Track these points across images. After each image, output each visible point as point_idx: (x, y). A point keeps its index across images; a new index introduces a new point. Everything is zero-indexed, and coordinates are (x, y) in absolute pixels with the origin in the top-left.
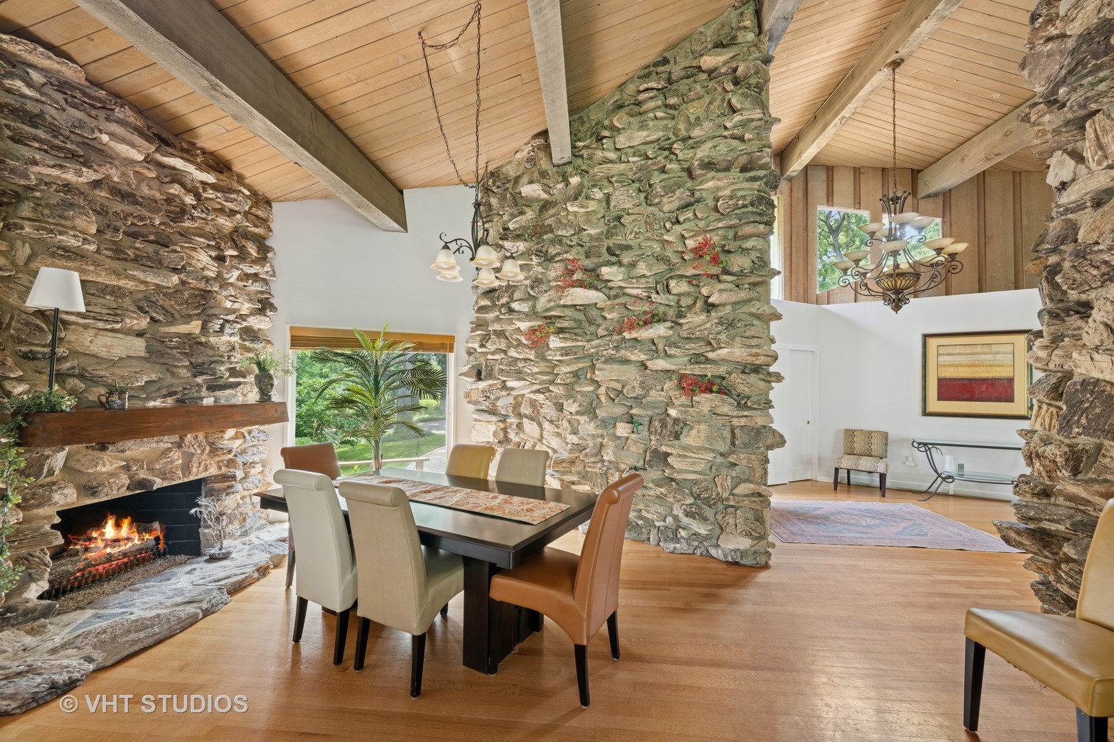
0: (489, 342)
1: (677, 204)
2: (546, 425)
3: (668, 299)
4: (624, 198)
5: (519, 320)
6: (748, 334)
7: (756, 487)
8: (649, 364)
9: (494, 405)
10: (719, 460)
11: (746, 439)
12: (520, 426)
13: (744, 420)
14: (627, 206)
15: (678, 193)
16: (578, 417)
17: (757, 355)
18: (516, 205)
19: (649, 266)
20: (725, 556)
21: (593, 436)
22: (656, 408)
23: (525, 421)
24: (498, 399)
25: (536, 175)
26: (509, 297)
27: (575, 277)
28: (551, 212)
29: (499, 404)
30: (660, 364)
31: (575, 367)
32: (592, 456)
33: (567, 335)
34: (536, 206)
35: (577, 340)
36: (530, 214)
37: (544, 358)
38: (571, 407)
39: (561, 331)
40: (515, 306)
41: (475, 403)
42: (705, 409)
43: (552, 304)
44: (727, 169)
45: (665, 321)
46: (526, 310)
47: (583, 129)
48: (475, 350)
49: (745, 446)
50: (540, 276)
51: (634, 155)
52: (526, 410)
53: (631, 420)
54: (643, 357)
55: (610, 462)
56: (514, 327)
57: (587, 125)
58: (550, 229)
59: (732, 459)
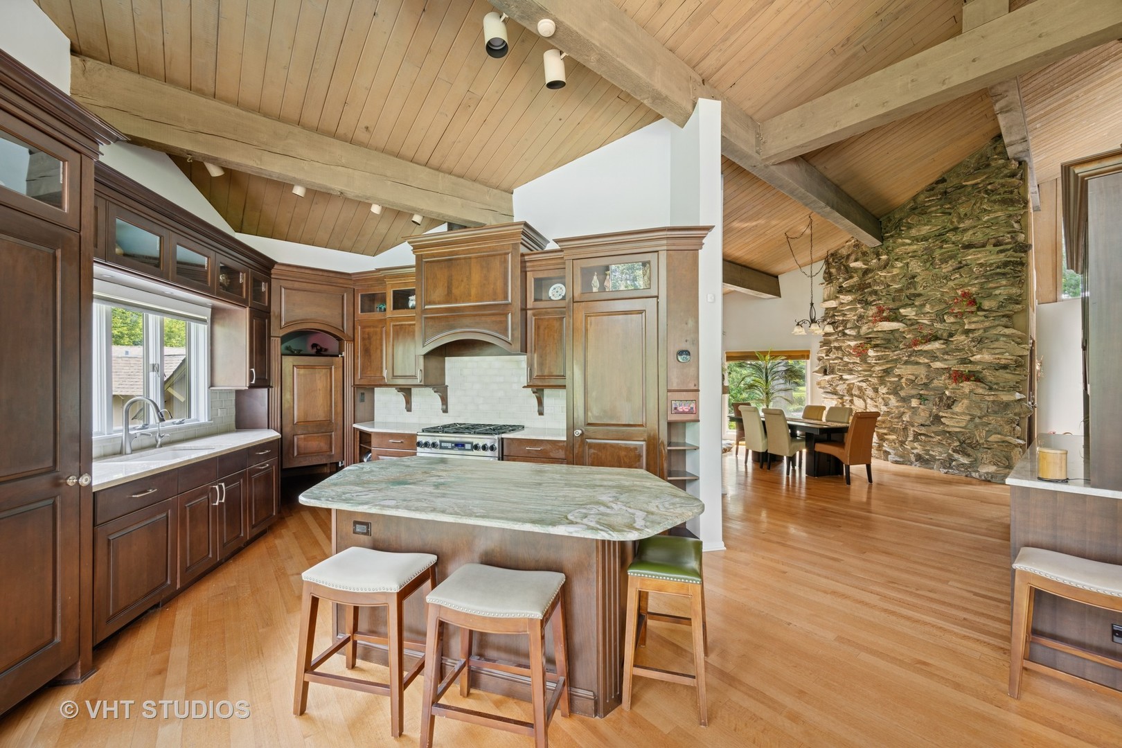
0: (831, 353)
1: (951, 268)
2: (869, 401)
3: (945, 326)
4: (915, 266)
5: (849, 340)
6: (995, 346)
7: (1003, 437)
8: (931, 364)
9: (835, 389)
10: (977, 420)
11: (996, 408)
12: (851, 401)
13: (992, 397)
14: (918, 271)
15: (950, 263)
16: (887, 396)
17: (999, 359)
18: (848, 272)
19: (932, 307)
20: (980, 476)
21: (897, 407)
22: (937, 390)
23: (855, 398)
24: (837, 385)
25: (860, 254)
26: (844, 326)
27: (885, 314)
28: (870, 275)
29: (838, 388)
30: (938, 365)
31: (884, 367)
32: (896, 418)
33: (878, 349)
34: (860, 273)
35: (885, 352)
36: (856, 279)
37: (866, 362)
38: (883, 390)
39: (876, 346)
40: (847, 331)
41: (823, 388)
42: (967, 391)
43: (870, 330)
44: (984, 246)
45: (940, 339)
46: (855, 334)
47: (890, 225)
48: (823, 357)
49: (995, 412)
50: (863, 314)
51: (922, 241)
52: (855, 392)
53: (920, 397)
54: (926, 361)
55: (907, 422)
56: (846, 344)
57: (893, 222)
58: (869, 285)
59: (985, 420)
